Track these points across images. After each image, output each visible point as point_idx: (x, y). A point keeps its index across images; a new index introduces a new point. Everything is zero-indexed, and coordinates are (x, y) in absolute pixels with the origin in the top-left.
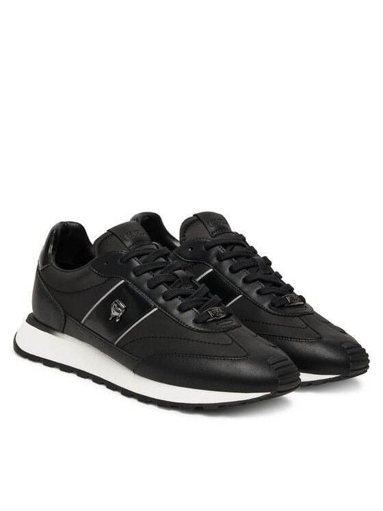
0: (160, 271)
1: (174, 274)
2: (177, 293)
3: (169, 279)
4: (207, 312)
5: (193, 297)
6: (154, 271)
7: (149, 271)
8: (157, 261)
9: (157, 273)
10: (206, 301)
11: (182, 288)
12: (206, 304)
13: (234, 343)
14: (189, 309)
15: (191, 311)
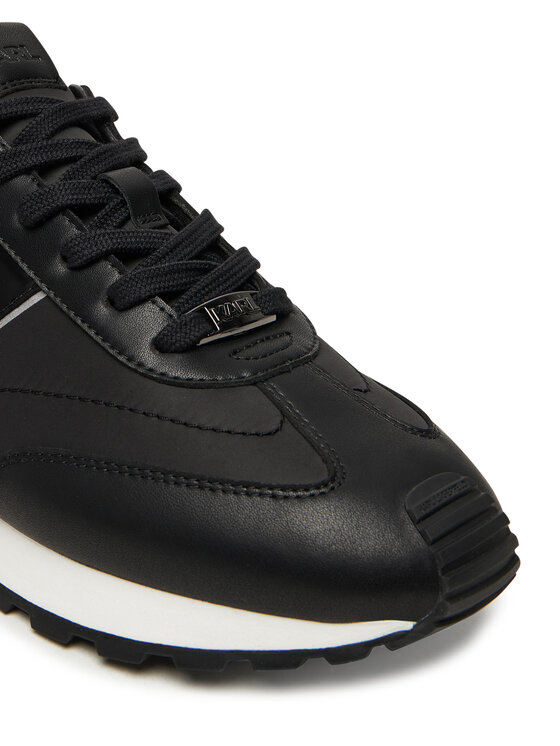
0: (63, 171)
1: (106, 181)
2: (107, 244)
3: (89, 198)
4: (202, 310)
5: (159, 259)
6: (45, 169)
7: (27, 171)
8: (60, 137)
9: (56, 178)
10: (205, 271)
11: (130, 226)
12: (205, 279)
13: (288, 427)
14: (141, 301)
15: (149, 306)
